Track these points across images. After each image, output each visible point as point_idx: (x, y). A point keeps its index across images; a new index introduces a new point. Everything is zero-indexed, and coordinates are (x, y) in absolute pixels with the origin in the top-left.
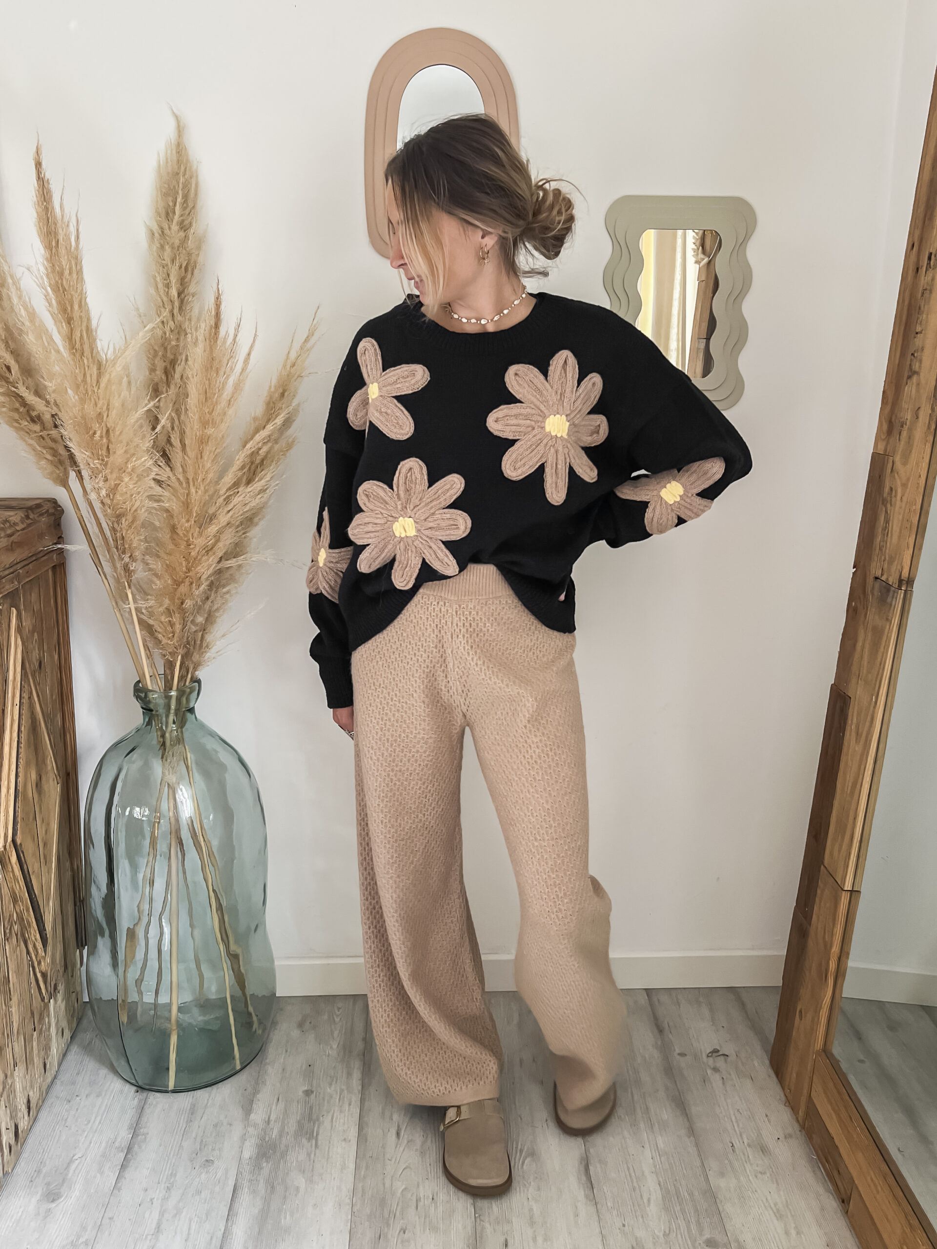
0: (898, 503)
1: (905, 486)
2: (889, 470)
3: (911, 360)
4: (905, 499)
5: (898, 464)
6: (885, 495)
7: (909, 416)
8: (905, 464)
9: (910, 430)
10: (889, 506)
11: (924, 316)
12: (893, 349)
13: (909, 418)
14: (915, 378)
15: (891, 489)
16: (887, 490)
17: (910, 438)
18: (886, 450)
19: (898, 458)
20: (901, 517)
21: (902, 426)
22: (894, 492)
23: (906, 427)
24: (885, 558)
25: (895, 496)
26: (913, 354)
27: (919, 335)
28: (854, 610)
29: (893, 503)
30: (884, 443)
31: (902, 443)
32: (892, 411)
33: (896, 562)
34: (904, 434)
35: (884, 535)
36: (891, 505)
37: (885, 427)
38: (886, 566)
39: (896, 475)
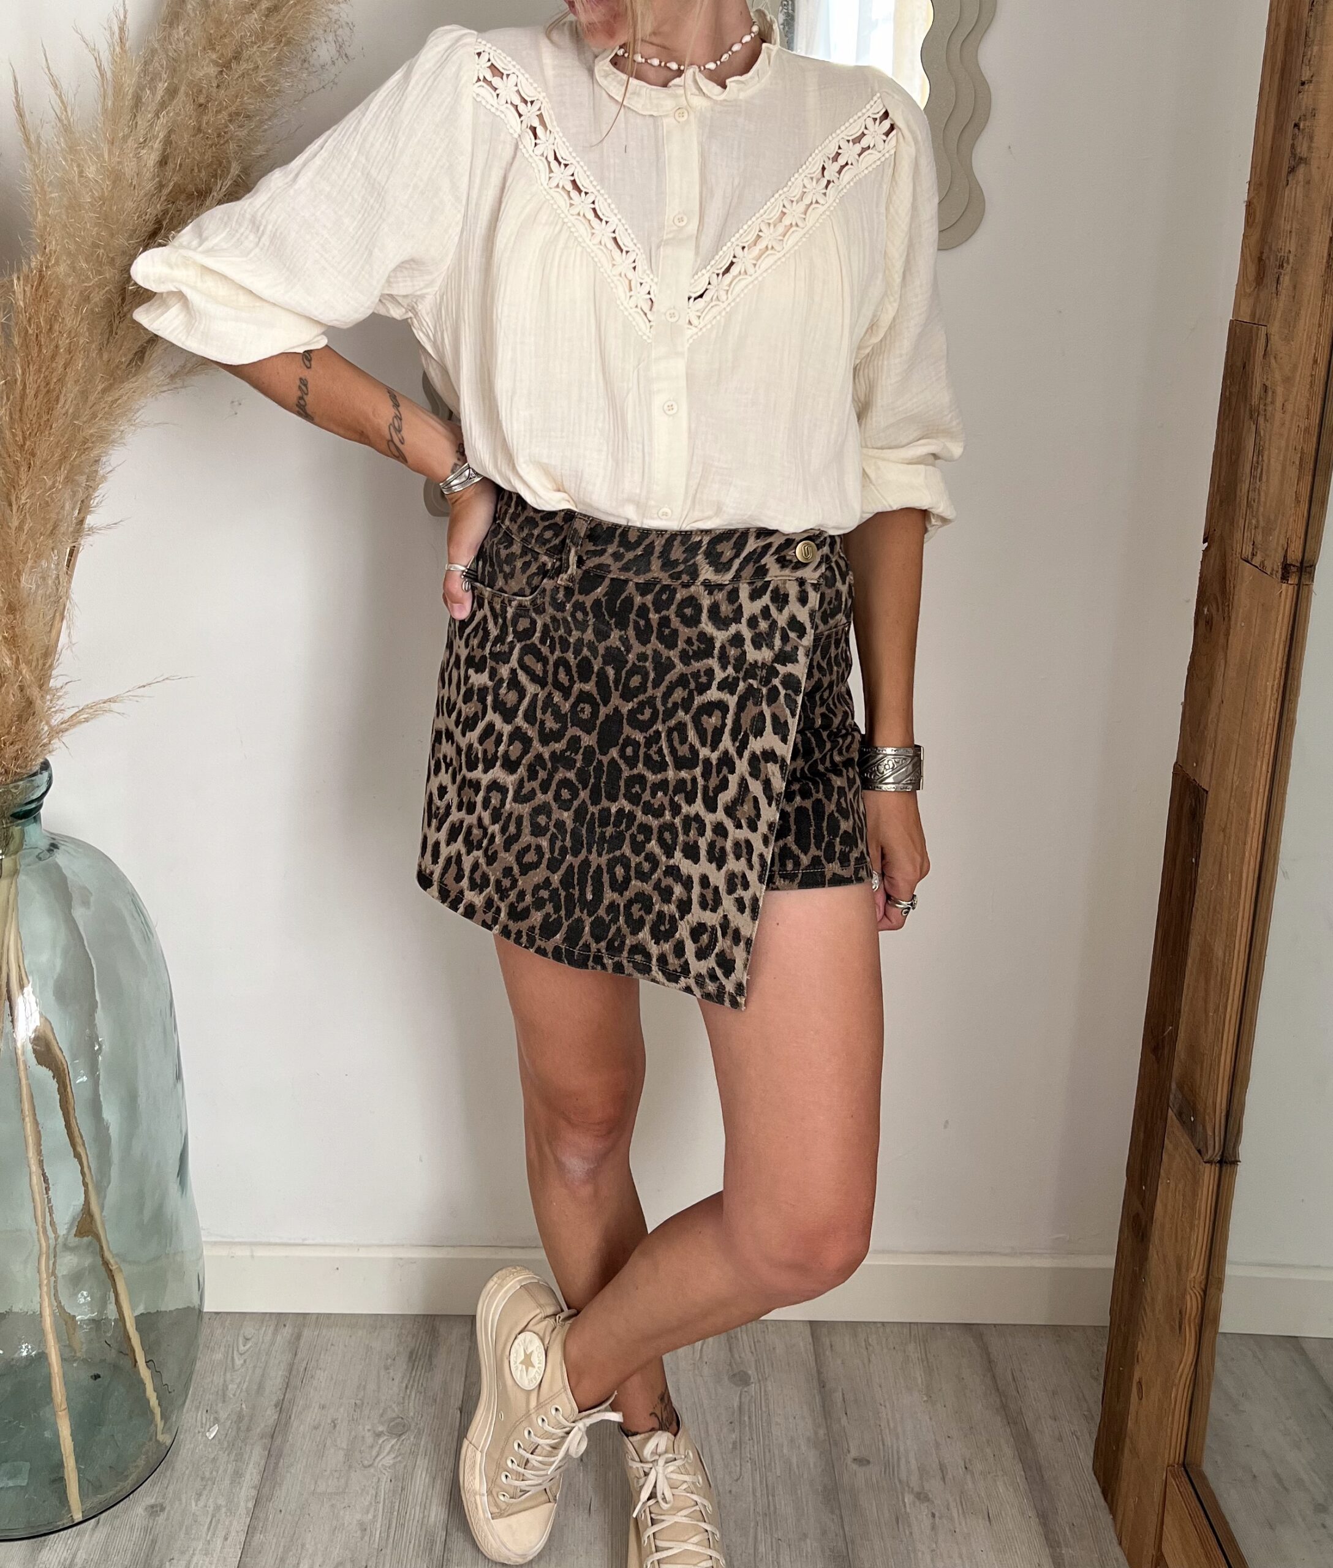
0: (1278, 415)
1: (1288, 380)
2: (1260, 352)
3: (1294, 137)
4: (1289, 407)
5: (1275, 339)
6: (1255, 401)
7: (1292, 245)
8: (1287, 339)
9: (1295, 272)
10: (1261, 420)
11: (1316, 48)
12: (1262, 119)
13: (1293, 249)
14: (1301, 170)
15: (1265, 388)
16: (1257, 390)
17: (1295, 287)
18: (1253, 315)
19: (1275, 328)
20: (1283, 443)
21: (1281, 266)
22: (1270, 393)
23: (1288, 268)
24: (1258, 521)
25: (1273, 403)
26: (1296, 125)
27: (1306, 86)
28: (1207, 622)
29: (1268, 414)
30: (1251, 301)
31: (1283, 297)
32: (1263, 240)
33: (1276, 533)
34: (1286, 281)
35: (1255, 477)
36: (1266, 420)
37: (1252, 270)
38: (1259, 538)
39: (1273, 361)
